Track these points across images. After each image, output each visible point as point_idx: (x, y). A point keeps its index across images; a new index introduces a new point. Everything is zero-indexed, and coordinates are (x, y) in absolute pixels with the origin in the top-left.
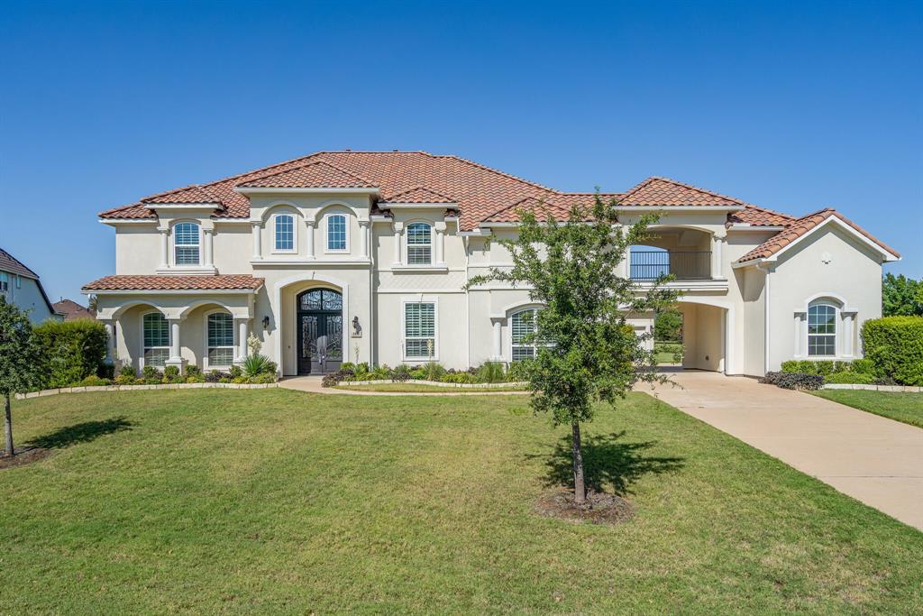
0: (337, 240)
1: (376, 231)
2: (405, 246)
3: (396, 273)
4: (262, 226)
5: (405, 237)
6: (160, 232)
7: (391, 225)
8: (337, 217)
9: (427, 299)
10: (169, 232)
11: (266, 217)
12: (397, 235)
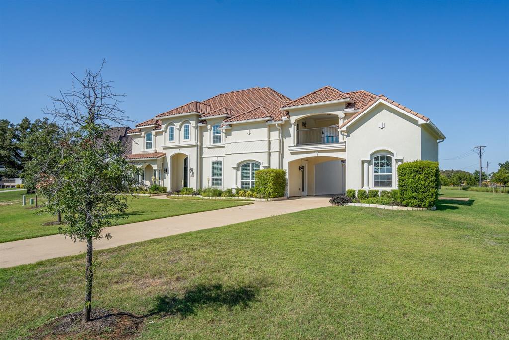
0: (187, 136)
1: (201, 131)
2: (212, 135)
3: (209, 148)
4: (165, 132)
5: (212, 132)
6: (142, 137)
7: (206, 127)
8: (187, 126)
9: (219, 160)
10: (144, 137)
11: (166, 128)
12: (209, 131)
